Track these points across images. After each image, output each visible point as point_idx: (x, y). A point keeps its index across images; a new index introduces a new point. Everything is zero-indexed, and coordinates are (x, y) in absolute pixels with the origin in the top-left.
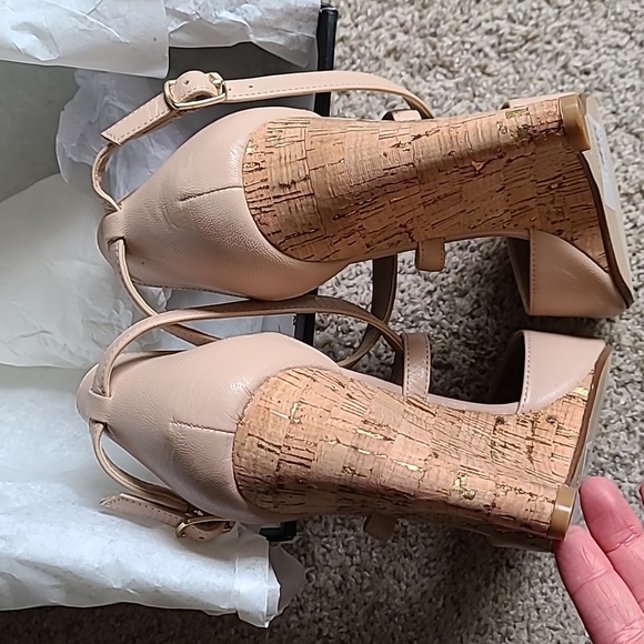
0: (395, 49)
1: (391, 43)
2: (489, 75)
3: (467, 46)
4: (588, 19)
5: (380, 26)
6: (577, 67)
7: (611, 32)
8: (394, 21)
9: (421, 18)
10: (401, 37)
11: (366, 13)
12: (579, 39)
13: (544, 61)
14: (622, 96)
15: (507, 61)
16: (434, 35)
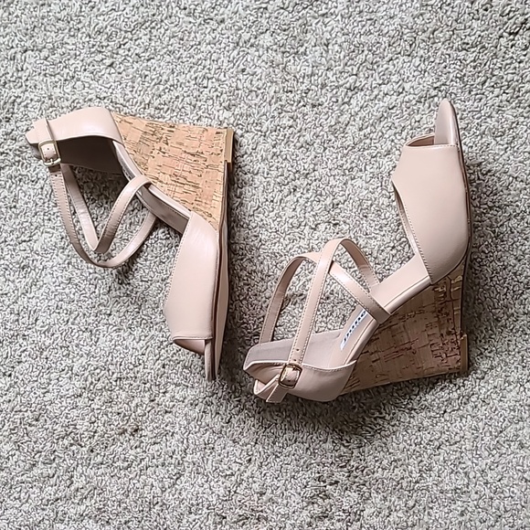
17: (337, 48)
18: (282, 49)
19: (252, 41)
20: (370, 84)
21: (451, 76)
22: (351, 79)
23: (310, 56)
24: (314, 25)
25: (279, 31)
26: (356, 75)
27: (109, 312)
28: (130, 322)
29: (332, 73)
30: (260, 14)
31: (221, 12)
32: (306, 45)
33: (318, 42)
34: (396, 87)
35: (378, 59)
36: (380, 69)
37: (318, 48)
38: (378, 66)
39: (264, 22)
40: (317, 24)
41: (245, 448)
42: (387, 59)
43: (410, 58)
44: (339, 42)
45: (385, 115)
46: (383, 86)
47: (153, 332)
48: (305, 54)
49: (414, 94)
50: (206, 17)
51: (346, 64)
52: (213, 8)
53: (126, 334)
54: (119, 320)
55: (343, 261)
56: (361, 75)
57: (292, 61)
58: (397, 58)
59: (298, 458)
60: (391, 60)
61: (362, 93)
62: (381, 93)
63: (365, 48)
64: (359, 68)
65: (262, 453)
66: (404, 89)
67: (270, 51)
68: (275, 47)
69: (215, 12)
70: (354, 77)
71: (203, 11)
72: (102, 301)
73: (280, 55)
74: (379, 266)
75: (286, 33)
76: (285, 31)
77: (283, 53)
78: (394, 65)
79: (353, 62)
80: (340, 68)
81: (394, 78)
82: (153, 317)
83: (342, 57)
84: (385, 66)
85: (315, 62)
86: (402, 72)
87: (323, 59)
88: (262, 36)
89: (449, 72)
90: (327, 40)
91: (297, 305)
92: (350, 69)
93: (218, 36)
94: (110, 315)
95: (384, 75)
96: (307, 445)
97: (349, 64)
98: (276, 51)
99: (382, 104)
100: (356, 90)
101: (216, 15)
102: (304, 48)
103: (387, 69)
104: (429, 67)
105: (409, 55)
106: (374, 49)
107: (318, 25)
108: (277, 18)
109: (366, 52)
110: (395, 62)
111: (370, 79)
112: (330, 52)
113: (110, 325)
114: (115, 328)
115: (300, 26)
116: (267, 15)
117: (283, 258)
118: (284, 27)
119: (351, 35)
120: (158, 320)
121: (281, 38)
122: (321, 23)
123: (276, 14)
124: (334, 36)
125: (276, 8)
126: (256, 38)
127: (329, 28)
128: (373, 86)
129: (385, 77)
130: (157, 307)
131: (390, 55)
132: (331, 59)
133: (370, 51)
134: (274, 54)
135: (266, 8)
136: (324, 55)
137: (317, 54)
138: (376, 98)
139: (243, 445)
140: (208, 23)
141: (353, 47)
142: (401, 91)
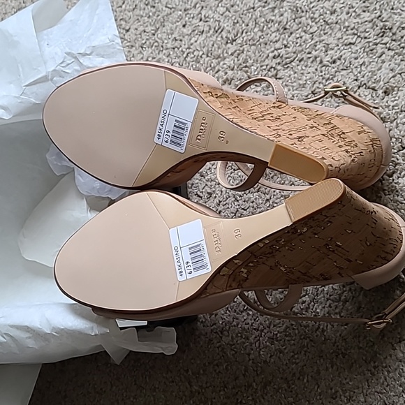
0: (227, 79)
1: (225, 77)
2: (280, 79)
3: (264, 67)
4: (331, 34)
5: (219, 70)
6: (328, 61)
7: (344, 38)
8: (225, 66)
9: (238, 60)
10: (230, 73)
11: (211, 66)
12: (326, 46)
13: (309, 64)
14: (359, 70)
15: (289, 69)
16: (246, 67)
27: (127, 28)
28: (144, 42)
41: (209, 184)
47: (161, 56)
53: (136, 52)
54: (134, 37)
55: (361, 29)
59: (255, 206)
65: (224, 192)
72: (125, 16)
74: (394, 43)
82: (166, 41)
91: (302, 63)
94: (128, 31)
96: (268, 197)
113: (125, 40)
114: (128, 44)
117: (304, 14)
120: (169, 46)
130: (172, 34)
139: (208, 181)
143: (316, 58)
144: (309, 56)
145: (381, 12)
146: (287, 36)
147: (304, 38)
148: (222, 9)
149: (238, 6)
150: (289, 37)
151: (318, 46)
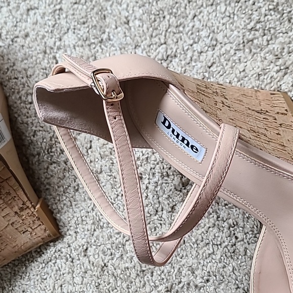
4: (187, 256)
6: (202, 282)
14: (234, 277)
17: (137, 23)
18: (87, 42)
19: (58, 43)
20: (181, 48)
21: (263, 10)
22: (162, 49)
23: (115, 39)
24: (109, 8)
25: (79, 26)
26: (165, 43)
29: (140, 49)
30: (57, 17)
31: (23, 27)
32: (107, 30)
33: (118, 23)
34: (208, 41)
35: (182, 20)
36: (187, 29)
37: (119, 29)
38: (184, 27)
39: (63, 22)
40: (111, 6)
42: (190, 17)
43: (214, 7)
44: (137, 17)
45: (207, 75)
46: (195, 45)
48: (110, 40)
49: (230, 43)
50: (12, 37)
51: (152, 36)
52: (16, 26)
56: (170, 41)
57: (100, 50)
58: (200, 12)
60: (195, 16)
61: (177, 60)
62: (196, 53)
63: (166, 13)
64: (165, 36)
66: (216, 40)
67: (77, 48)
68: (80, 43)
69: (19, 29)
70: (164, 46)
71: (7, 32)
73: (87, 49)
75: (86, 25)
76: (84, 23)
77: (89, 45)
78: (200, 21)
79: (157, 32)
80: (147, 42)
81: (203, 33)
83: (146, 30)
84: (191, 25)
85: (121, 44)
86: (209, 24)
87: (128, 38)
88: (65, 37)
89: (260, 7)
90: (126, 18)
92: (157, 40)
93: (27, 50)
95: (192, 34)
97: (154, 35)
98: (82, 46)
99: (199, 65)
100: (169, 59)
101: (20, 31)
102: (107, 33)
103: (193, 27)
104: (237, 9)
105: (212, 5)
106: (174, 10)
107: (114, 7)
108: (73, 14)
109: (168, 17)
110: (200, 17)
111: (180, 43)
112: (132, 29)
115: (97, 14)
116: (64, 16)
118: (82, 21)
119: (147, 5)
121: (83, 31)
122: (115, 4)
123: (71, 12)
124: (131, 12)
125: (70, 6)
126: (60, 40)
127: (124, 6)
128: (185, 48)
129: (194, 36)
131: (193, 12)
132: (135, 35)
133: (171, 14)
134: (81, 50)
135: (61, 9)
136: (128, 34)
137: (121, 35)
138: (191, 60)
140: (16, 42)
141: (153, 17)
142: (215, 43)
143: (189, 284)
144: (181, 285)
145: (217, 213)
146: (150, 277)
147: (166, 271)
148: (78, 278)
149: (91, 270)
150: (152, 276)
151: (184, 272)
